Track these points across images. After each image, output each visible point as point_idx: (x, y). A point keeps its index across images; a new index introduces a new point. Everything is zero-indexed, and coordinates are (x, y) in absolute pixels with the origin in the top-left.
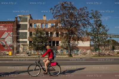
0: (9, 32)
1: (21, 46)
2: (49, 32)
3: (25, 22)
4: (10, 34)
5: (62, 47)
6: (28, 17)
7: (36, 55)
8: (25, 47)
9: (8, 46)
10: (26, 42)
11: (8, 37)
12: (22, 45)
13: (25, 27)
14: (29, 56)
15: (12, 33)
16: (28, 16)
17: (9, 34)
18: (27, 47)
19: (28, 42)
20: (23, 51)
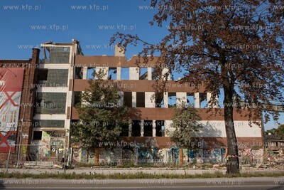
0: (10, 93)
1: (45, 137)
2: (134, 94)
3: (60, 62)
4: (12, 98)
5: (175, 139)
6: (72, 50)
7: (91, 166)
8: (56, 139)
9: (4, 134)
10: (61, 123)
11: (5, 108)
12: (48, 132)
13: (61, 78)
14: (66, 168)
15: (19, 94)
16: (71, 47)
17: (10, 98)
18: (64, 140)
19: (67, 125)
20: (51, 153)
